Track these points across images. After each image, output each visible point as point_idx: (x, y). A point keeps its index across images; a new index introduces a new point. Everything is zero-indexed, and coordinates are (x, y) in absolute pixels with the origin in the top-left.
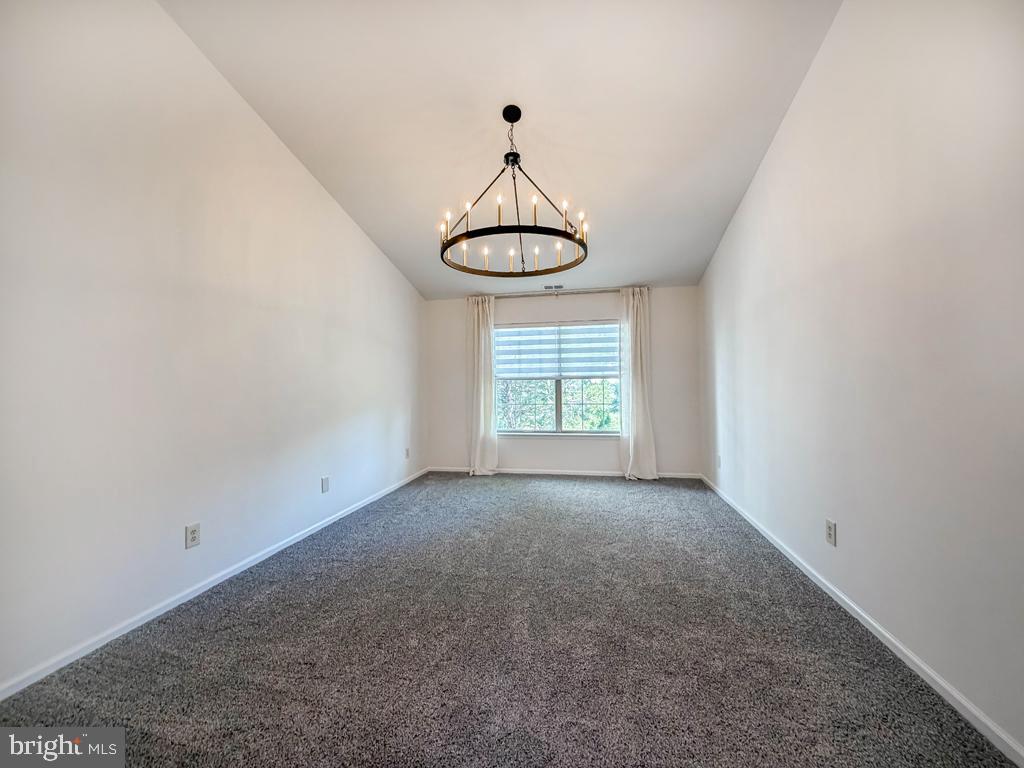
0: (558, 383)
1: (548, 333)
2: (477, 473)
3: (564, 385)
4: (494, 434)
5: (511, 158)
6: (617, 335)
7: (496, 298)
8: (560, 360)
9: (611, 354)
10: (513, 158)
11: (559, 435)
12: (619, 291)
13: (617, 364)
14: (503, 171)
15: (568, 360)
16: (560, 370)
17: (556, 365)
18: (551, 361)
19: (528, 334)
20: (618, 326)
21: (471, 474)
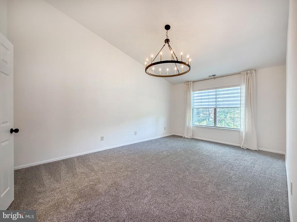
0: (215, 109)
1: (212, 92)
2: (185, 137)
3: (218, 110)
4: (191, 125)
5: (166, 41)
6: (239, 91)
7: (193, 82)
8: (216, 101)
9: (237, 99)
10: (167, 41)
11: (215, 128)
12: (240, 73)
13: (239, 102)
14: (164, 46)
15: (219, 101)
16: (216, 105)
17: (214, 103)
18: (213, 102)
19: (205, 93)
20: (240, 87)
21: (183, 137)
